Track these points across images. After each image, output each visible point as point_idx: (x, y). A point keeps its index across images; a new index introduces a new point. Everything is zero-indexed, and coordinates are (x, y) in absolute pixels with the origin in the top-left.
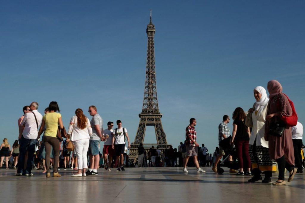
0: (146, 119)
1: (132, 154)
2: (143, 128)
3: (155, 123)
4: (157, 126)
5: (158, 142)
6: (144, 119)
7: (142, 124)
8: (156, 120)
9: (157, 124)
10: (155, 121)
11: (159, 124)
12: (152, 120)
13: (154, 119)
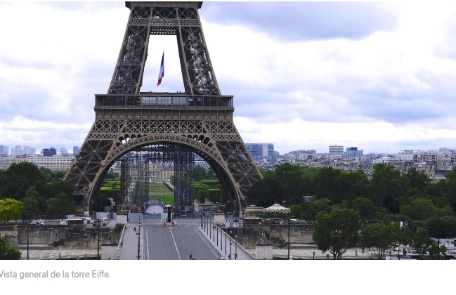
0: (149, 13)
1: (103, 126)
2: (138, 40)
3: (180, 26)
4: (185, 35)
5: (187, 87)
6: (143, 12)
7: (135, 28)
8: (183, 17)
9: (188, 28)
10: (178, 18)
11: (194, 28)
12: (171, 17)
13: (175, 13)
